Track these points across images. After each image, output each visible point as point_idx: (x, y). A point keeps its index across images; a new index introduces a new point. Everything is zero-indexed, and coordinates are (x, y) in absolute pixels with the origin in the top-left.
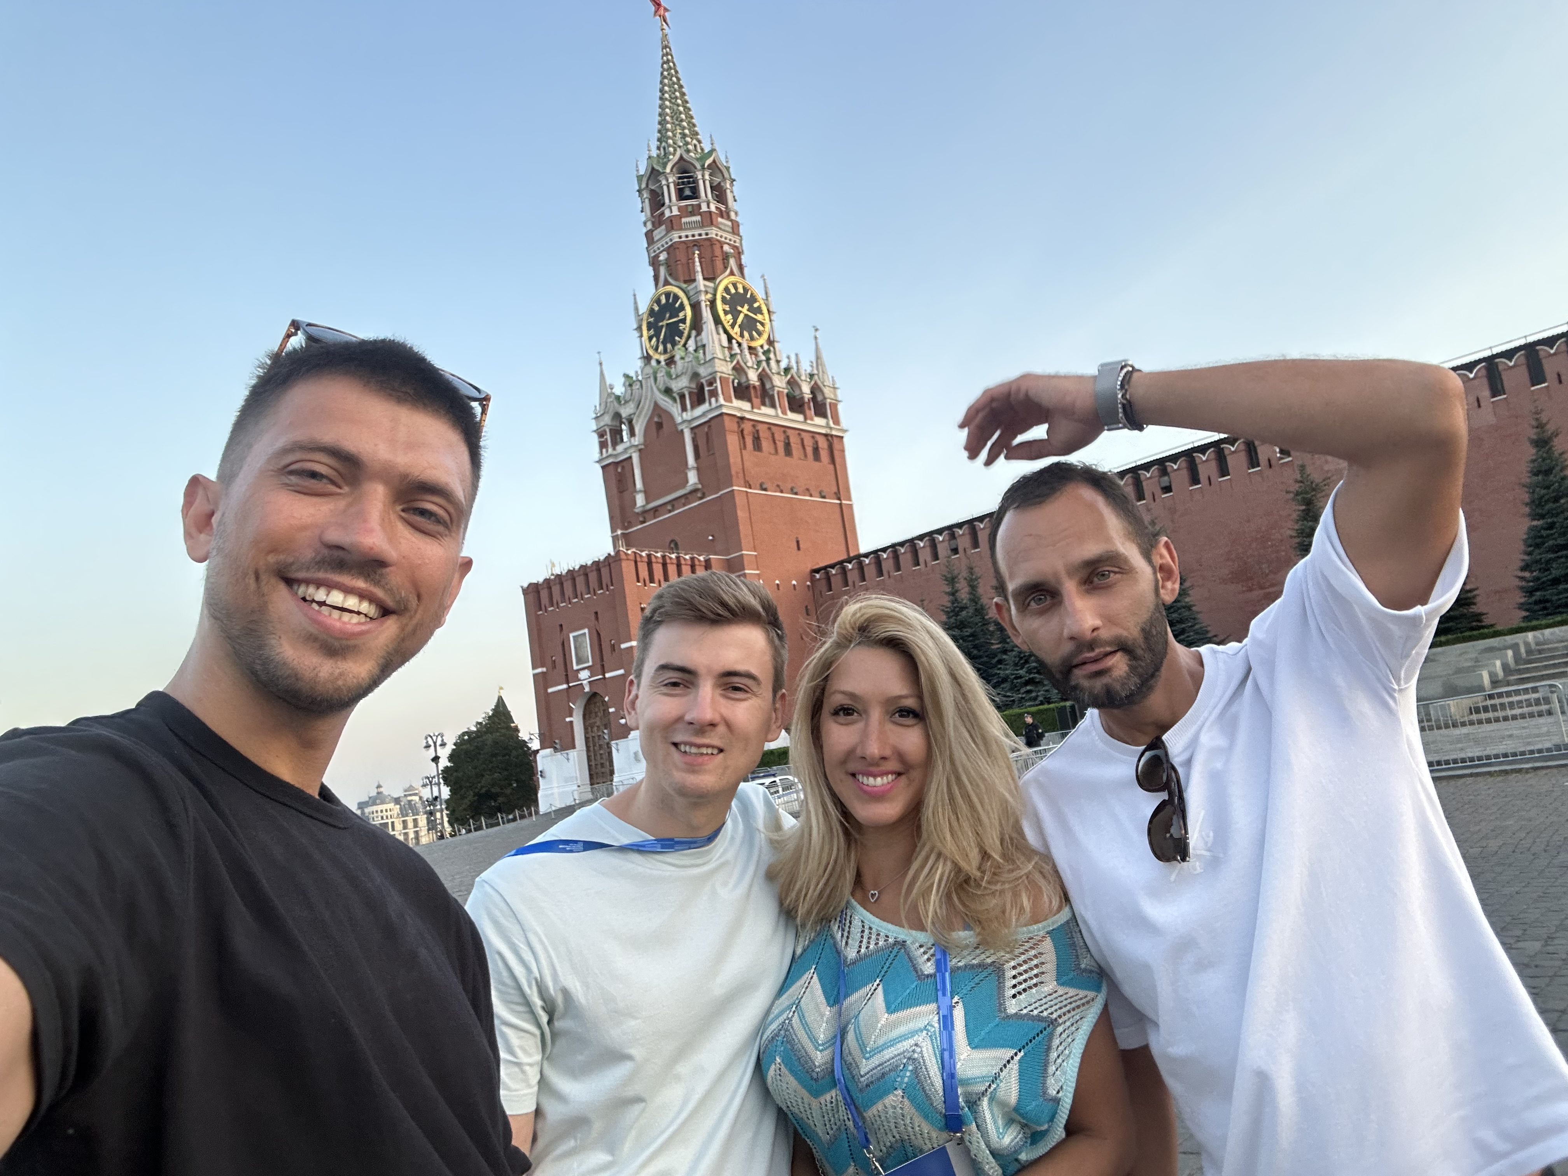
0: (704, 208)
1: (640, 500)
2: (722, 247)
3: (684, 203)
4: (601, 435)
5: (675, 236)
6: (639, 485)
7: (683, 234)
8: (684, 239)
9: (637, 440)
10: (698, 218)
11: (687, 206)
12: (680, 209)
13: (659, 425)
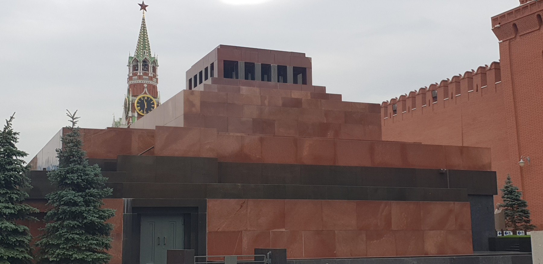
0: (139, 74)
2: (143, 85)
3: (134, 72)
5: (130, 82)
7: (132, 82)
8: (133, 83)
10: (137, 77)
11: (135, 73)
12: (133, 74)
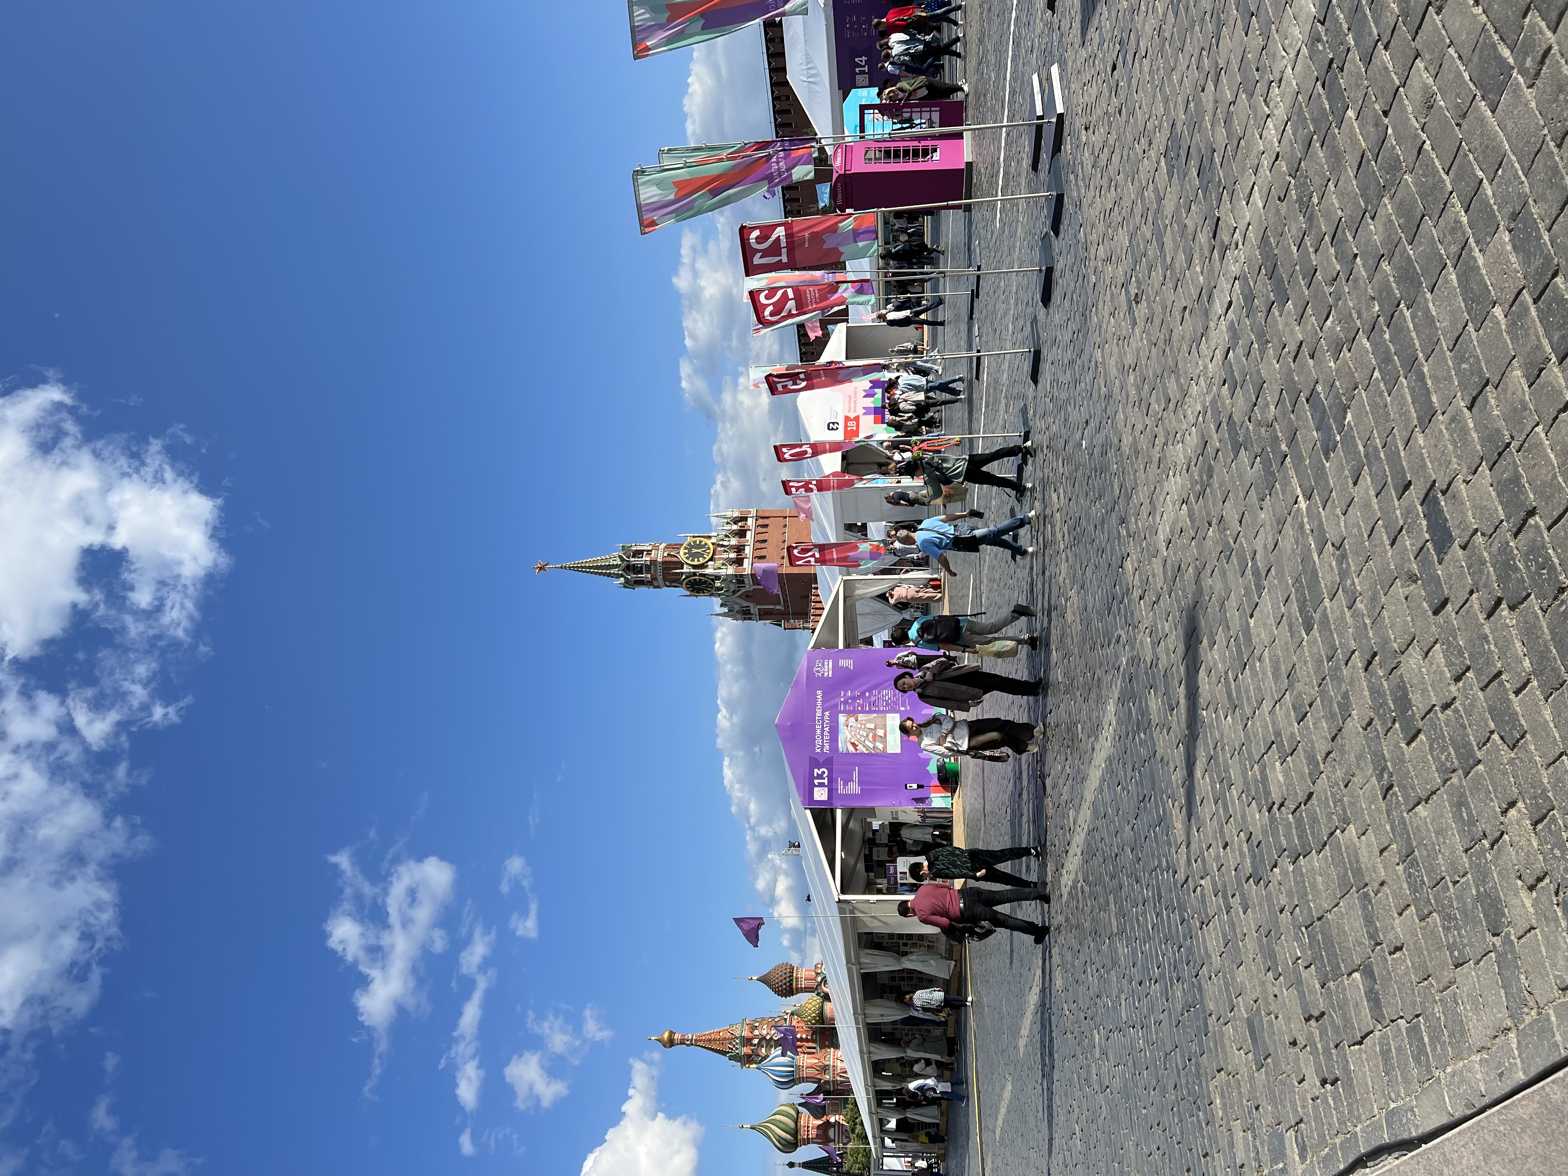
1: (778, 607)
4: (745, 619)
6: (772, 607)
9: (751, 605)
12: (647, 573)
13: (747, 596)
